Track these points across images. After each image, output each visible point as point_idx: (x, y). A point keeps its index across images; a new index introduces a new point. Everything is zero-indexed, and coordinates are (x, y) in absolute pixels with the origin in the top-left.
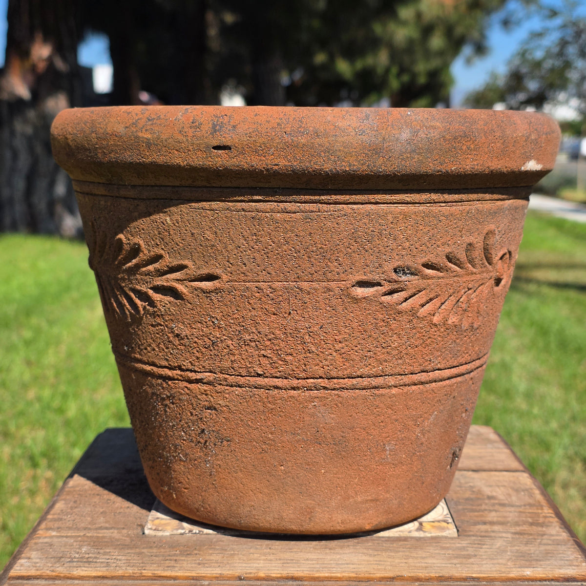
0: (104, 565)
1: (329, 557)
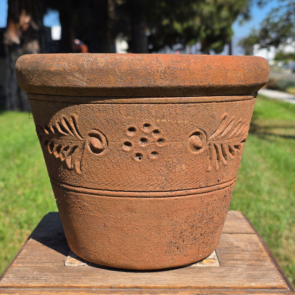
0: (45, 281)
1: (155, 277)
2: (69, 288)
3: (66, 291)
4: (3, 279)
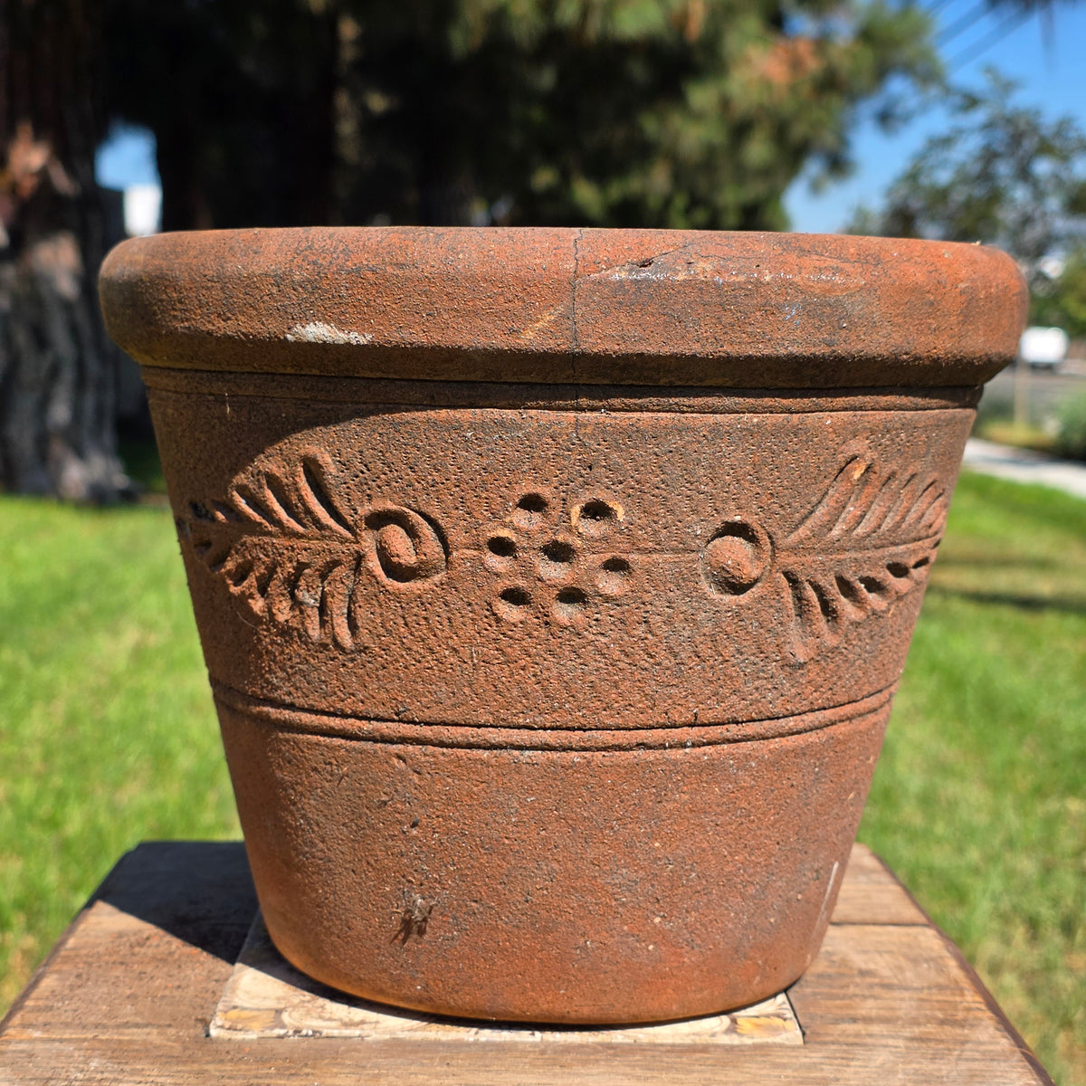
1: (559, 1081)
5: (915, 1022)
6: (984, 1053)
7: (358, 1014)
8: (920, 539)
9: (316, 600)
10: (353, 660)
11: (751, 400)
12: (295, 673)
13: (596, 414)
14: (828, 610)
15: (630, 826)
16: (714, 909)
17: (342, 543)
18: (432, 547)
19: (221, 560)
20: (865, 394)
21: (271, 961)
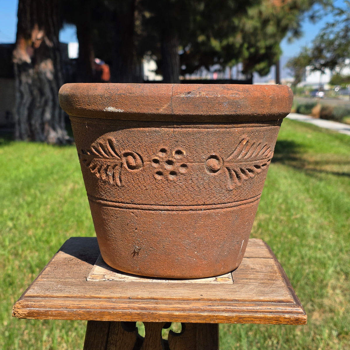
1: (171, 291)
2: (91, 298)
3: (88, 301)
4: (29, 290)
5: (262, 279)
6: (277, 286)
7: (124, 276)
8: (263, 159)
9: (112, 174)
10: (121, 189)
11: (217, 125)
12: (107, 192)
13: (179, 129)
14: (238, 177)
15: (188, 229)
16: (210, 250)
17: (118, 160)
18: (139, 161)
19: (89, 164)
20: (246, 123)
21: (103, 264)
